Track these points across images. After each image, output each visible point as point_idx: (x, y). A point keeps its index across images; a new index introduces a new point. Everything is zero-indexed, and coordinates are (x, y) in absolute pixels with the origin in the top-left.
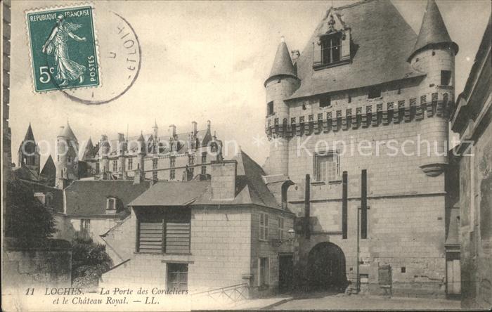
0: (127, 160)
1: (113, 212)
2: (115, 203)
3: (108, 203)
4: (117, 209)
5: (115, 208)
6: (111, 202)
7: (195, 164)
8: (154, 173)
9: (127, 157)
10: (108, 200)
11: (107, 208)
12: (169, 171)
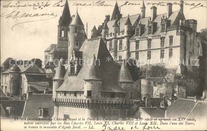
0: (119, 41)
1: (41, 117)
2: (42, 112)
3: (39, 112)
4: (44, 115)
5: (42, 115)
6: (41, 111)
7: (165, 47)
8: (136, 54)
9: (119, 38)
10: (40, 110)
11: (39, 115)
12: (147, 52)
